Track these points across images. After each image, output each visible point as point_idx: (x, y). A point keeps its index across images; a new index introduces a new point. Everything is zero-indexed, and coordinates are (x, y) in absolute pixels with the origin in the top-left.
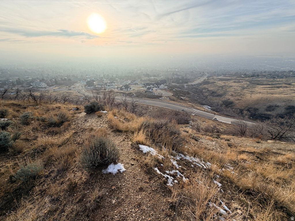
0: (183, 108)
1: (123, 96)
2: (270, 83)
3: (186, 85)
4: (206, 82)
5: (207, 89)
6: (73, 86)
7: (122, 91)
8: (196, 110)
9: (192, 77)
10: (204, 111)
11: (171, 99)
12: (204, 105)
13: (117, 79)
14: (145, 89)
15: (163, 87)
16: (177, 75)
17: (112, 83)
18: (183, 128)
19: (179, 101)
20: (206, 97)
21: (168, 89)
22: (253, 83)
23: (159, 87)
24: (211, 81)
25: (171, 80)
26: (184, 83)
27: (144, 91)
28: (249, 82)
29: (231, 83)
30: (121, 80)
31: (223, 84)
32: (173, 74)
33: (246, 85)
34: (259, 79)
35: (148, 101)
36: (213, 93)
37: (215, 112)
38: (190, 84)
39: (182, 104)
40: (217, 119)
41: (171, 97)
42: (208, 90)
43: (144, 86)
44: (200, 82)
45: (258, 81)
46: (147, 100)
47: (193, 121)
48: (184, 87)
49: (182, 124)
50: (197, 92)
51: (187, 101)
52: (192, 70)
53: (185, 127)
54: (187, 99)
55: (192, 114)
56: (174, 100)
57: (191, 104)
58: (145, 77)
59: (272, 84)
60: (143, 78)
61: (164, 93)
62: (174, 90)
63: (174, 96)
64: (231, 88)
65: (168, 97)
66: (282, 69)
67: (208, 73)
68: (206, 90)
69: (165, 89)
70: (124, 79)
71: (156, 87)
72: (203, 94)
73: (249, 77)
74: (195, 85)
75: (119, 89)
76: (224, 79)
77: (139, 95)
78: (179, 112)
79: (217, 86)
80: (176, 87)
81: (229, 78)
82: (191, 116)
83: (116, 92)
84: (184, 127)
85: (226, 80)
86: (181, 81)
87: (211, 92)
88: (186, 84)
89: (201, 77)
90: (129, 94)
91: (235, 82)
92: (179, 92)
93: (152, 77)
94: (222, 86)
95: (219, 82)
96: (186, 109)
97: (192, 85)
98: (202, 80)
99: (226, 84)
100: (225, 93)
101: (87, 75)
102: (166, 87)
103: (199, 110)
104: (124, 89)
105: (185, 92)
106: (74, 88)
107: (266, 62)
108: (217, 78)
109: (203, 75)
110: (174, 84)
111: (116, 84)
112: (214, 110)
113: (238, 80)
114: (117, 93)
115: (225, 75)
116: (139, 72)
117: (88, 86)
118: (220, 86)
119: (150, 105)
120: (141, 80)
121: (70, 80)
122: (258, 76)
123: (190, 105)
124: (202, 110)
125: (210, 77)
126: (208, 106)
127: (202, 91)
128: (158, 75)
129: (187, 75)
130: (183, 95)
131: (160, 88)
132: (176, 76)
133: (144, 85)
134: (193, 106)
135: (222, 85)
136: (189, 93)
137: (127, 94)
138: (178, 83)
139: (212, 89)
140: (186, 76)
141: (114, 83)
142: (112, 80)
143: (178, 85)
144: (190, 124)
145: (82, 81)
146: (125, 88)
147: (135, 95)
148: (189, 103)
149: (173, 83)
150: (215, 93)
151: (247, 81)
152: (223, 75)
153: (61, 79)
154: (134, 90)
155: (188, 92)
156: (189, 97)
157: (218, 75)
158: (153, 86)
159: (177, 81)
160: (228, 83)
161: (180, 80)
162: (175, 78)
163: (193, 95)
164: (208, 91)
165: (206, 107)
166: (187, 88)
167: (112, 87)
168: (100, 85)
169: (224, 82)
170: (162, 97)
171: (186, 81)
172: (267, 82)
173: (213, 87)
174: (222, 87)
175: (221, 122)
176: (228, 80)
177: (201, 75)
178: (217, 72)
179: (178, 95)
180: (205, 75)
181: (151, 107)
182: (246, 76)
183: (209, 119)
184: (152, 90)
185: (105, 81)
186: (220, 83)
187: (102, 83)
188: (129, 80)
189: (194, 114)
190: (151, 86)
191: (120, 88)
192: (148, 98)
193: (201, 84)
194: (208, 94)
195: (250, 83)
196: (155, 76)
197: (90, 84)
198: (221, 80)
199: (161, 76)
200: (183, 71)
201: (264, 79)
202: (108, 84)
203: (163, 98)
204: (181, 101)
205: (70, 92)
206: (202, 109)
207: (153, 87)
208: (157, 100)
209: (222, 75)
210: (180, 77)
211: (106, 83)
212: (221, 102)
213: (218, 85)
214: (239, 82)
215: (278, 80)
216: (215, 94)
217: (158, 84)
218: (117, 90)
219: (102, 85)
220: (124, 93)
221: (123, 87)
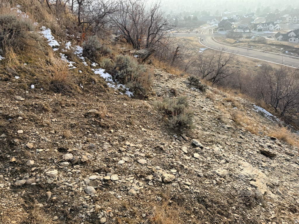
1: (284, 53)
6: (196, 30)
7: (285, 43)
13: (285, 16)
17: (268, 24)
30: (295, 17)
75: (281, 37)
83: (270, 44)
101: (226, 10)
104: (293, 39)
106: (197, 32)
111: (278, 28)
114: (273, 45)
117: (220, 30)
121: (195, 18)
137: (294, 50)
141: (274, 25)
145: (214, 21)
146: (295, 35)
153: (185, 18)
167: (266, 32)
168: (242, 28)
185: (257, 20)
187: (247, 25)
191: (283, 35)
197: (224, 25)
202: (259, 27)
205: (189, 40)
211: (255, 25)
218: (273, 40)
219: (247, 28)
220: (286, 47)
221: (293, 34)
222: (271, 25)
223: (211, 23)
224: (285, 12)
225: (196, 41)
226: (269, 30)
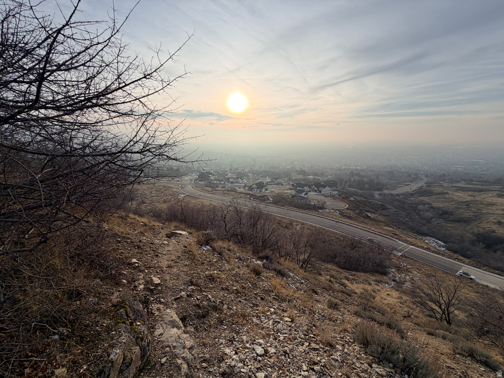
0: (370, 236)
1: (250, 199)
3: (379, 194)
4: (421, 192)
5: (429, 204)
6: (178, 179)
7: (251, 192)
8: (406, 245)
9: (392, 181)
10: (428, 249)
11: (342, 214)
12: (426, 235)
13: (249, 174)
14: (293, 192)
15: (329, 191)
16: (358, 175)
17: (238, 178)
18: (370, 284)
19: (361, 220)
20: (429, 221)
21: (339, 195)
23: (320, 192)
24: (438, 190)
25: (346, 182)
26: (375, 191)
27: (291, 196)
29: (489, 198)
30: (255, 175)
31: (469, 199)
32: (352, 174)
35: (293, 213)
36: (444, 214)
37: (460, 257)
38: (386, 192)
39: (368, 227)
40: (472, 277)
41: (345, 211)
42: (431, 207)
43: (292, 188)
44: (410, 191)
46: (291, 211)
47: (399, 269)
48: (375, 197)
49: (366, 272)
50: (404, 208)
51: (381, 222)
52: (389, 170)
53: (376, 281)
54: (380, 218)
55: (395, 252)
56: (350, 218)
57: (390, 229)
58: (298, 175)
60: (293, 176)
61: (329, 202)
62: (352, 199)
63: (352, 210)
64: (494, 208)
65: (338, 210)
67: (427, 176)
68: (426, 206)
69: (333, 196)
70: (261, 175)
71: (316, 191)
72: (418, 214)
74: (398, 195)
75: (247, 188)
76: (469, 188)
77: (279, 201)
78: (360, 243)
79: (454, 200)
80: (355, 194)
81: (480, 187)
82: (392, 257)
83: (239, 193)
84: (372, 282)
85: (472, 191)
86: (367, 186)
87: (441, 212)
88: (378, 192)
89: (412, 182)
90: (260, 196)
91: (500, 196)
92: (363, 204)
93: (311, 177)
94: (468, 201)
95: (457, 194)
96: (378, 239)
97: (391, 195)
98: (414, 186)
99: (478, 199)
100: (478, 217)
102: (336, 193)
103: (413, 245)
104: (255, 189)
105: (377, 204)
106: (178, 181)
108: (451, 185)
109: (416, 178)
110: (351, 189)
111: (245, 182)
112: (455, 252)
114: (241, 193)
115: (470, 181)
116: (288, 167)
117: (200, 180)
118: (462, 202)
119: (297, 222)
120: (290, 179)
123: (390, 231)
124: (422, 247)
125: (432, 183)
126: (436, 240)
127: (416, 207)
128: (322, 174)
130: (372, 210)
131: (322, 193)
132: (357, 178)
133: (293, 185)
134: (396, 235)
135: (465, 200)
136: (384, 208)
137: (257, 197)
138: (361, 189)
139: (441, 206)
140: (378, 178)
141: (242, 180)
142: (240, 175)
143: (360, 192)
144: (391, 275)
145: (195, 173)
146: (256, 187)
147: (271, 199)
148: (385, 228)
149: (350, 187)
150: (451, 214)
152: (465, 180)
154: (272, 192)
155: (382, 205)
156: (385, 216)
157: (453, 181)
158: (310, 189)
159: (360, 184)
160: (483, 196)
161: (366, 183)
162: (354, 180)
163: (395, 211)
164: (432, 209)
165: (432, 242)
166: (380, 199)
167: (237, 184)
168: (218, 180)
169: (470, 193)
170: (325, 209)
171: (380, 187)
173: (443, 202)
174: (468, 204)
175: (487, 286)
176: (480, 191)
177: (410, 179)
178: (448, 175)
179: (360, 208)
180: (422, 179)
181: (297, 225)
183: (447, 273)
184: (305, 195)
185: (229, 175)
186: (461, 195)
187: (222, 178)
188: (268, 178)
189: (400, 254)
190: (306, 188)
191: (248, 186)
192: (295, 207)
193: (412, 195)
194: (431, 216)
196: (316, 174)
197: (203, 176)
198: (462, 189)
199: (327, 176)
200: (371, 171)
202: (231, 180)
203: (327, 210)
204: (366, 221)
205: (170, 187)
206: (422, 245)
207: (310, 191)
208: (314, 213)
209: (463, 182)
210: (365, 179)
211: (228, 178)
212: (469, 235)
213: (455, 198)
216: (451, 217)
217: (318, 186)
218: (242, 190)
219: (222, 181)
220: (251, 195)
221: (254, 186)
222: (239, 179)
223: (193, 175)
224: (249, 172)
225: (177, 188)
226: (238, 183)
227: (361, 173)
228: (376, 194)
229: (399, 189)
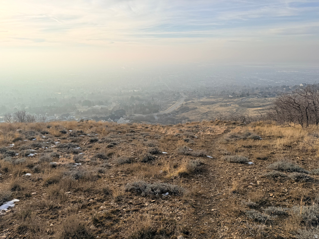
2: (261, 104)
3: (157, 116)
4: (184, 109)
5: (188, 118)
9: (163, 102)
16: (138, 99)
22: (243, 106)
24: (191, 106)
25: (131, 108)
26: (154, 113)
28: (238, 104)
29: (216, 108)
31: (207, 110)
32: (132, 98)
33: (235, 109)
34: (250, 99)
38: (161, 112)
44: (176, 109)
45: (249, 102)
48: (155, 119)
52: (160, 91)
58: (83, 106)
59: (264, 106)
60: (80, 108)
66: (277, 82)
67: (185, 94)
68: (186, 120)
70: (46, 113)
73: (238, 97)
74: (169, 114)
76: (208, 102)
81: (213, 100)
85: (210, 104)
86: (147, 110)
88: (156, 114)
89: (176, 101)
91: (221, 106)
93: (97, 106)
94: (207, 112)
95: (202, 108)
97: (165, 115)
99: (212, 110)
107: (257, 73)
108: (199, 101)
109: (179, 96)
110: (137, 115)
113: (225, 102)
115: (208, 95)
118: (204, 113)
122: (248, 95)
125: (188, 100)
129: (154, 99)
132: (137, 102)
135: (205, 112)
138: (144, 113)
139: (194, 118)
143: (144, 116)
149: (135, 113)
151: (236, 103)
152: (206, 95)
157: (200, 96)
160: (214, 107)
161: (146, 107)
162: (136, 105)
166: (159, 120)
169: (208, 106)
171: (156, 109)
172: (258, 103)
174: (206, 114)
176: (213, 103)
177: (175, 97)
178: (197, 91)
180: (182, 97)
182: (235, 95)
186: (204, 108)
193: (177, 112)
195: (240, 106)
196: (100, 103)
198: (204, 103)
200: (147, 93)
201: (255, 99)
209: (205, 96)
210: (144, 103)
213: (201, 111)
214: (227, 105)
215: (270, 99)
227: (139, 96)
228: (155, 116)
229: (169, 108)
